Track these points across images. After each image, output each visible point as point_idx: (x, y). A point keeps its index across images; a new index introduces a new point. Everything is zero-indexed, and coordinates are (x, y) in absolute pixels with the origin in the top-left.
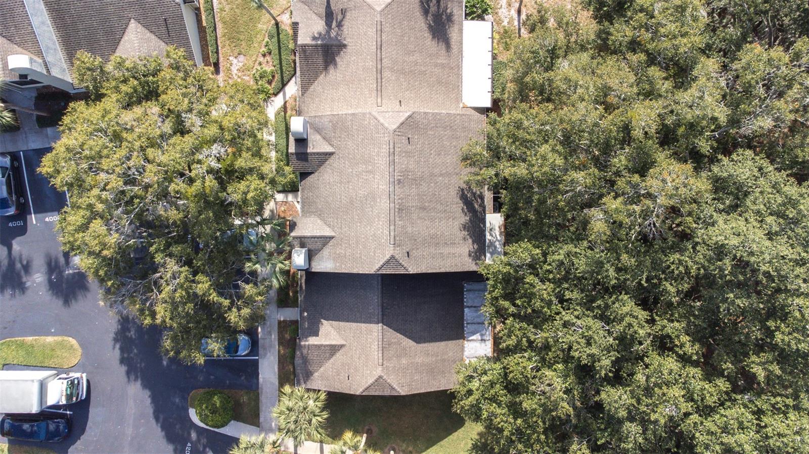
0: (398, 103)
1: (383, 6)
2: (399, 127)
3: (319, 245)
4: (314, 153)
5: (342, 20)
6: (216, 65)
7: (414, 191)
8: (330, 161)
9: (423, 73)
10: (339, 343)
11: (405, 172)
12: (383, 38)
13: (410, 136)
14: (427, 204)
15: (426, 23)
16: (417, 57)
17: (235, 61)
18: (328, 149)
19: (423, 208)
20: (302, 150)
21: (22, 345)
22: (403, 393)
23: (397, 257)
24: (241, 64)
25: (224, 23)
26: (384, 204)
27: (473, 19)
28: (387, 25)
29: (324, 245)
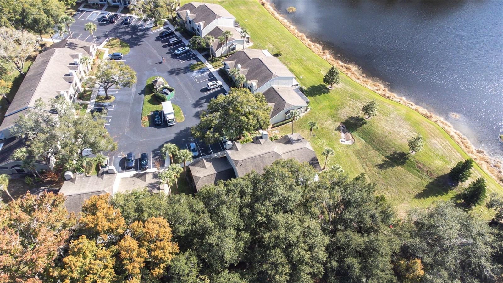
1: (307, 148)
2: (275, 152)
4: (259, 141)
5: (299, 142)
6: (274, 127)
8: (259, 145)
10: (206, 167)
13: (274, 156)
17: (277, 131)
18: (262, 143)
20: (259, 138)
21: (179, 110)
22: (196, 186)
23: (239, 162)
25: (286, 126)
28: (303, 150)
29: (235, 150)
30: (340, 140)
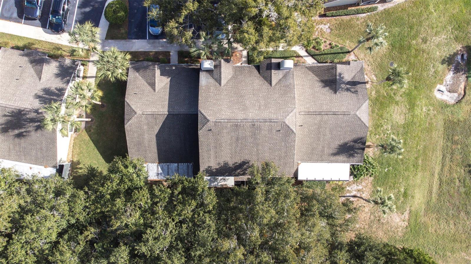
0: (301, 125)
1: (359, 116)
2: (286, 125)
3: (216, 77)
4: (271, 74)
5: (350, 91)
6: (324, 16)
7: (248, 134)
8: (266, 84)
9: (319, 140)
10: (156, 88)
11: (259, 129)
12: (340, 116)
13: (281, 131)
14: (240, 141)
15: (348, 141)
16: (328, 136)
17: (327, 27)
18: (274, 82)
19: (237, 139)
20: (273, 66)
22: (126, 126)
23: (208, 123)
24: (325, 30)
25: (350, 20)
26: (240, 116)
27: (351, 169)
28: (348, 118)
29: (216, 80)
30: (439, 87)
